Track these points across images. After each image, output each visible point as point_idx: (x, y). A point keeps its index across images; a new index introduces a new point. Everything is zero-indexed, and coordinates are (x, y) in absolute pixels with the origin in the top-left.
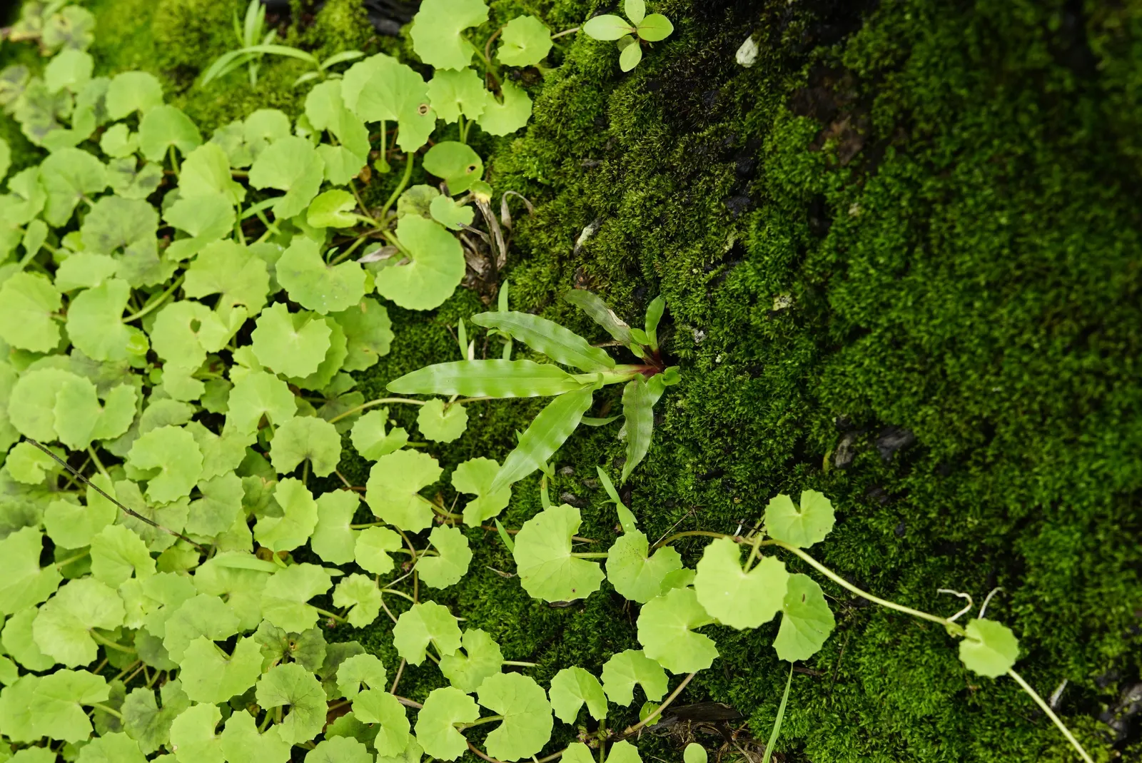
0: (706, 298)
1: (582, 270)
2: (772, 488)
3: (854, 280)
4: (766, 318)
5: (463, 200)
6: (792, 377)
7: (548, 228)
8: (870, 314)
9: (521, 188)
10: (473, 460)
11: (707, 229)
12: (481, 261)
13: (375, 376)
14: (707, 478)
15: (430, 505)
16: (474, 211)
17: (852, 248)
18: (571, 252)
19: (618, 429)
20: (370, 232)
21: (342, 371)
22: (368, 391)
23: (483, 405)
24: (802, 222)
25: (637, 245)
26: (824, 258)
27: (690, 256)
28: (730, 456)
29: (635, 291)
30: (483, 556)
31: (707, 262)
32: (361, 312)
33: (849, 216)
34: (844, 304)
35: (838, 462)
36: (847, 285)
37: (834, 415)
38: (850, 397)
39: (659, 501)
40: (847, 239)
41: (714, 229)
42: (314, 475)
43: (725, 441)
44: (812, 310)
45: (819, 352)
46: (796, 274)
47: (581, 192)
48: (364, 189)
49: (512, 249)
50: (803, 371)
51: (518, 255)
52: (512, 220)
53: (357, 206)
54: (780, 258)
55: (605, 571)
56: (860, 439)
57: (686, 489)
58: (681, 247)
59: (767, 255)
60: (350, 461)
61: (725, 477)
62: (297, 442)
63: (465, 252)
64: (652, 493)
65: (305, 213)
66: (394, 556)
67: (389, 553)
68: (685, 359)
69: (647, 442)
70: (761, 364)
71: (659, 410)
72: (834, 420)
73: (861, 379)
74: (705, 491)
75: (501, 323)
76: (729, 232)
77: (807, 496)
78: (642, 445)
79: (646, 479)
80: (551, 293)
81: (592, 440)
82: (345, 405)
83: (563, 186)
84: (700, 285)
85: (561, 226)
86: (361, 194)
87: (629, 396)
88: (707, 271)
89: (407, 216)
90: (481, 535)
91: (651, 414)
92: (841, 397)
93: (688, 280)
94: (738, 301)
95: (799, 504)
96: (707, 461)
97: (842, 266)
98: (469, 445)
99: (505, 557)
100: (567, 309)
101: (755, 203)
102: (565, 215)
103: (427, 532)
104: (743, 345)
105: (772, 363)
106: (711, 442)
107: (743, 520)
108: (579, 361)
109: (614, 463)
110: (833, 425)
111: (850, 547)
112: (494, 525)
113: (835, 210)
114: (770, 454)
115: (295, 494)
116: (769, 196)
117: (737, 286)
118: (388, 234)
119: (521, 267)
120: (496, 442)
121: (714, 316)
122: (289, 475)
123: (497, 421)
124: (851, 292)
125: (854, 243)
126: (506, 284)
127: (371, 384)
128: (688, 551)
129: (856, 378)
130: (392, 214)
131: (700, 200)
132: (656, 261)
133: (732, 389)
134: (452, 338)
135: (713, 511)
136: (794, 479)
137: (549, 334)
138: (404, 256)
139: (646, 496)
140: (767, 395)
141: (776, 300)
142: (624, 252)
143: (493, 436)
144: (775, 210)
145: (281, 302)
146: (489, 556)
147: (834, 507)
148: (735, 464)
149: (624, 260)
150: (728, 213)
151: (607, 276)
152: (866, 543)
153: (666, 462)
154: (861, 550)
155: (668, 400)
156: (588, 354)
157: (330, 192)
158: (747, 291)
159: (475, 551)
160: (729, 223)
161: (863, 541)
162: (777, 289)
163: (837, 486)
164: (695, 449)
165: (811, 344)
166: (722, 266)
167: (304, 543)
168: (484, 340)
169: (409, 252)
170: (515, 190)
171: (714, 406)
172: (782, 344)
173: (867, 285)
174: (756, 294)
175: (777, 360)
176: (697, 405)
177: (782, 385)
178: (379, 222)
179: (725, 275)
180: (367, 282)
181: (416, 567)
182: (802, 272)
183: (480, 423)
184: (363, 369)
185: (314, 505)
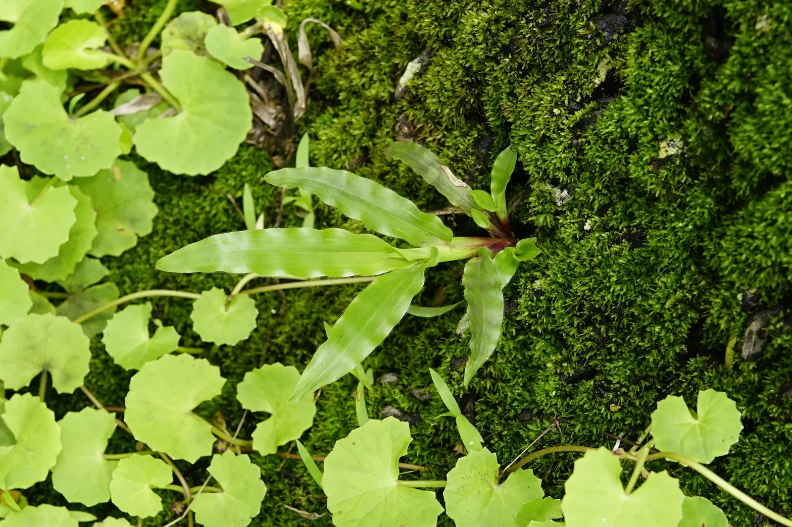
0: (570, 146)
1: (407, 117)
2: (659, 391)
3: (763, 114)
4: (650, 168)
5: (249, 31)
6: (684, 245)
7: (361, 65)
8: (784, 157)
9: (324, 15)
10: (266, 367)
11: (572, 57)
12: (272, 110)
13: (132, 263)
14: (574, 380)
15: (209, 427)
16: (263, 43)
17: (760, 73)
18: (392, 95)
19: (456, 322)
20: (125, 76)
21: (90, 256)
22: (124, 282)
23: (276, 298)
24: (695, 43)
25: (479, 83)
26: (725, 87)
27: (548, 92)
28: (603, 351)
29: (477, 143)
30: (280, 492)
31: (572, 99)
32: (114, 179)
33: (756, 31)
34: (751, 144)
35: (746, 352)
36: (755, 121)
37: (739, 290)
38: (760, 265)
39: (512, 413)
40: (754, 61)
41: (580, 57)
42: (54, 391)
43: (598, 331)
44: (710, 156)
45: (718, 211)
46: (688, 110)
47: (404, 17)
48: (115, 21)
49: (313, 94)
50: (698, 236)
51: (321, 103)
52: (313, 56)
53: (107, 43)
54: (667, 90)
55: (443, 504)
56: (774, 321)
57: (547, 395)
58: (537, 82)
59: (651, 87)
60: (101, 374)
61: (597, 377)
62: (32, 348)
63: (251, 98)
64: (502, 403)
65: (39, 50)
66: (162, 493)
67: (156, 490)
68: (543, 228)
69: (495, 335)
70: (643, 230)
71: (512, 293)
72: (740, 297)
73: (774, 241)
74: (572, 398)
75: (303, 182)
76: (601, 59)
77: (706, 397)
78: (489, 338)
79: (493, 385)
80: (365, 150)
81: (422, 335)
82: (94, 301)
83: (380, 12)
84: (563, 130)
85: (379, 61)
86: (110, 29)
87: (471, 276)
88: (572, 112)
89: (175, 52)
90: (276, 465)
91: (501, 297)
92: (749, 266)
93: (547, 123)
94: (613, 148)
95: (695, 409)
96: (574, 358)
97: (748, 97)
98: (260, 350)
99: (308, 493)
100: (387, 168)
101: (633, 22)
102: (383, 48)
103: (205, 462)
104: (619, 206)
105: (657, 228)
106: (579, 332)
107: (621, 434)
108: (406, 231)
109: (452, 366)
110: (738, 304)
111: (762, 462)
112: (295, 450)
113: (739, 24)
114: (657, 346)
115: (30, 416)
116: (652, 10)
117: (611, 129)
118: (148, 78)
119: (326, 117)
120: (294, 345)
121: (581, 169)
122: (22, 391)
123: (296, 318)
124: (759, 129)
125: (763, 66)
126: (305, 140)
127: (128, 273)
128: (551, 477)
129: (768, 241)
130: (153, 53)
131: (561, 20)
132: (505, 102)
133: (605, 263)
134: (234, 210)
135: (583, 423)
136: (689, 377)
137: (366, 196)
138: (170, 106)
139: (494, 407)
140: (651, 270)
141: (663, 144)
142: (461, 92)
143: (291, 337)
144: (660, 29)
145: (10, 164)
146: (287, 492)
147: (741, 411)
148: (611, 361)
149: (462, 102)
150: (598, 35)
151: (440, 124)
152: (782, 458)
153: (519, 362)
154: (776, 466)
155: (522, 281)
156: (417, 222)
157: (71, 23)
158: (625, 134)
159: (269, 486)
160: (600, 49)
161: (778, 455)
162: (663, 130)
163: (744, 386)
164: (558, 343)
165: (709, 200)
166: (592, 104)
167: (43, 478)
168: (276, 214)
169: (176, 100)
170: (317, 18)
171: (583, 285)
172: (670, 203)
173: (779, 119)
174: (636, 138)
175: (664, 223)
176: (561, 285)
177: (672, 254)
178: (136, 63)
179: (595, 116)
180: (122, 139)
181: (191, 507)
182: (696, 106)
183: (272, 321)
184: (117, 253)
185: (57, 427)
